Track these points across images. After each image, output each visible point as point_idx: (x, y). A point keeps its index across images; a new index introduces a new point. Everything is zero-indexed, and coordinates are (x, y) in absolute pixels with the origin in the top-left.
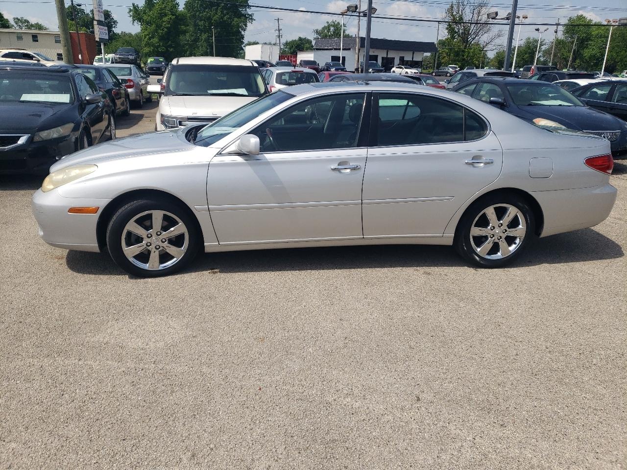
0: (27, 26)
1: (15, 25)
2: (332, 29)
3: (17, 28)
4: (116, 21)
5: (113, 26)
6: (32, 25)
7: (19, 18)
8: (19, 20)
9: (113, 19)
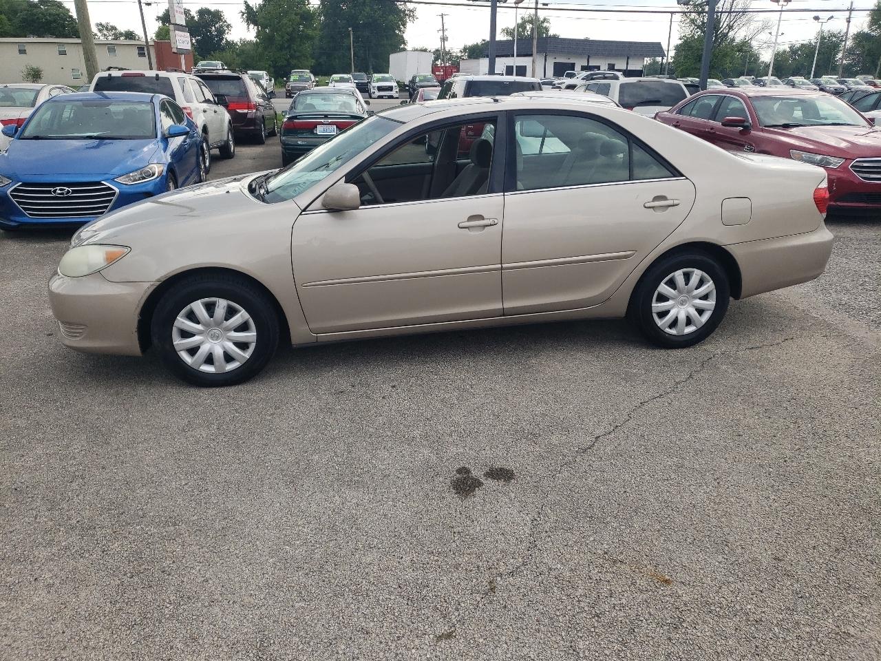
0: (114, 34)
1: (99, 34)
2: (529, 27)
3: (102, 38)
4: (229, 25)
5: (227, 31)
6: (121, 34)
7: (103, 23)
8: (103, 26)
9: (225, 21)
